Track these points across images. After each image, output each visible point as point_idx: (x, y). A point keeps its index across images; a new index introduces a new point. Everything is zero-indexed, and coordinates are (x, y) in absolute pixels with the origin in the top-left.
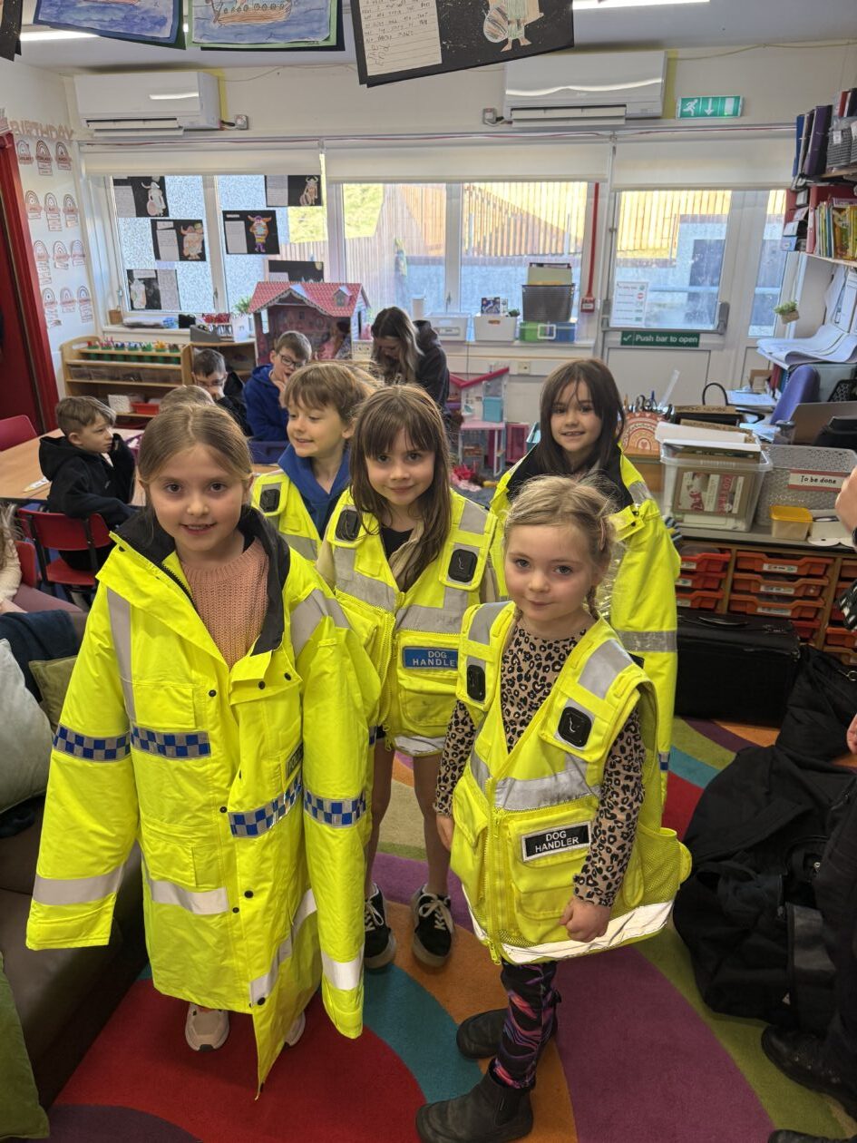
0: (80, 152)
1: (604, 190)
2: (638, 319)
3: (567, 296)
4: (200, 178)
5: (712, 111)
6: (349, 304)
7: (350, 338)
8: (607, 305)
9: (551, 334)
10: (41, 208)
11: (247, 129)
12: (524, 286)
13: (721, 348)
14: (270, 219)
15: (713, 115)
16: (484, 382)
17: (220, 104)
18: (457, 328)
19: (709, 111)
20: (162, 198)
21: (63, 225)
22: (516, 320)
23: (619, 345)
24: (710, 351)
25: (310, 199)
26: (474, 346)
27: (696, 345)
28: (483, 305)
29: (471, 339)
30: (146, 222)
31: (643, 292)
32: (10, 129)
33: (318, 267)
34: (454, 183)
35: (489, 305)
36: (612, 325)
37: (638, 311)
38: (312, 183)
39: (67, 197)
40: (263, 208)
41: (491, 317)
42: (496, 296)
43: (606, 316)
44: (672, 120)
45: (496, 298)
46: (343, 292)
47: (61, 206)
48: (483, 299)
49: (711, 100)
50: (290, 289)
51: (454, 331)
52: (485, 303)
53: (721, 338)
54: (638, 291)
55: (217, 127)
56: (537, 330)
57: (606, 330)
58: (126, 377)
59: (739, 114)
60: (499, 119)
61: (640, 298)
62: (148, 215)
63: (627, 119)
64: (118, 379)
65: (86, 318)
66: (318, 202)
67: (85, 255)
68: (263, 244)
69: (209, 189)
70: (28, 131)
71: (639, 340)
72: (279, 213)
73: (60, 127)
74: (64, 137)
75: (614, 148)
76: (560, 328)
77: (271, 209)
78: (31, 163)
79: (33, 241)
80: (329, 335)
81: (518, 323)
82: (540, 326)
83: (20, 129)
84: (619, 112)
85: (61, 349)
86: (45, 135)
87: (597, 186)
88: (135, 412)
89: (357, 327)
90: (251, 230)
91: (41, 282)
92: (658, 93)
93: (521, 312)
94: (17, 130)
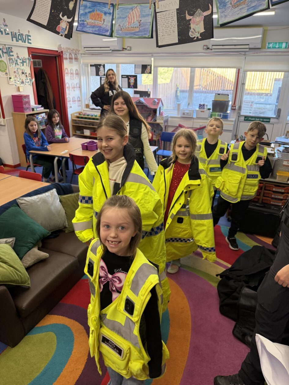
0: (81, 57)
1: (241, 71)
2: (250, 113)
3: (226, 104)
4: (116, 65)
5: (278, 47)
6: (157, 105)
7: (156, 115)
8: (240, 108)
9: (221, 116)
10: (69, 73)
11: (130, 50)
12: (213, 101)
13: (278, 123)
14: (135, 78)
15: (278, 48)
16: (197, 130)
17: (123, 43)
18: (191, 113)
19: (277, 47)
20: (104, 71)
21: (75, 78)
22: (210, 111)
23: (243, 121)
24: (274, 124)
25: (148, 72)
26: (195, 119)
27: (269, 122)
28: (200, 106)
29: (195, 116)
30: (99, 77)
31: (252, 104)
32: (62, 50)
33: (149, 93)
34: (193, 68)
35: (202, 106)
36: (241, 114)
37: (250, 110)
38: (149, 67)
39: (77, 70)
40: (133, 74)
41: (202, 110)
42: (204, 103)
43: (239, 111)
44: (264, 49)
45: (204, 104)
46: (155, 101)
47: (74, 72)
48: (200, 104)
49: (278, 43)
50: (139, 100)
51: (190, 114)
52: (200, 105)
53: (278, 120)
54: (251, 104)
55: (122, 49)
56: (216, 115)
57: (239, 116)
58: (89, 124)
59: (287, 48)
60: (208, 48)
61: (251, 106)
62: (99, 75)
63: (250, 49)
64: (87, 125)
65: (79, 106)
66: (150, 73)
67: (80, 87)
68: (133, 86)
69: (118, 68)
70: (67, 50)
71: (250, 120)
72: (138, 76)
73: (76, 49)
74: (77, 52)
75: (245, 58)
76: (224, 114)
77: (136, 75)
78: (67, 60)
79: (66, 82)
80: (150, 114)
81: (210, 112)
82: (217, 113)
84: (247, 47)
85: (71, 115)
86: (72, 52)
87: (239, 70)
88: (91, 135)
89: (159, 112)
90: (129, 81)
91: (67, 95)
92: (260, 41)
93: (212, 109)
94: (64, 50)
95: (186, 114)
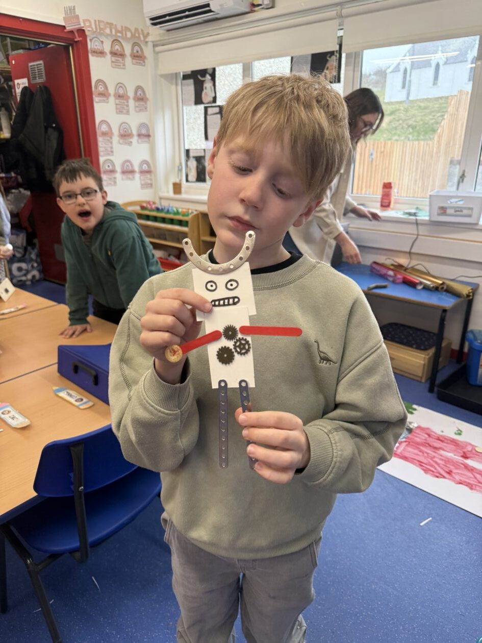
0: (155, 51)
4: (241, 65)
10: (109, 95)
20: (213, 88)
21: (132, 110)
30: (201, 108)
32: (82, 25)
38: (333, 60)
39: (139, 88)
47: (131, 94)
55: (247, 10)
62: (202, 103)
65: (146, 186)
66: (337, 80)
70: (101, 29)
73: (136, 29)
74: (139, 37)
78: (104, 57)
79: (97, 121)
83: (93, 27)
86: (119, 34)
91: (102, 153)
94: (90, 26)
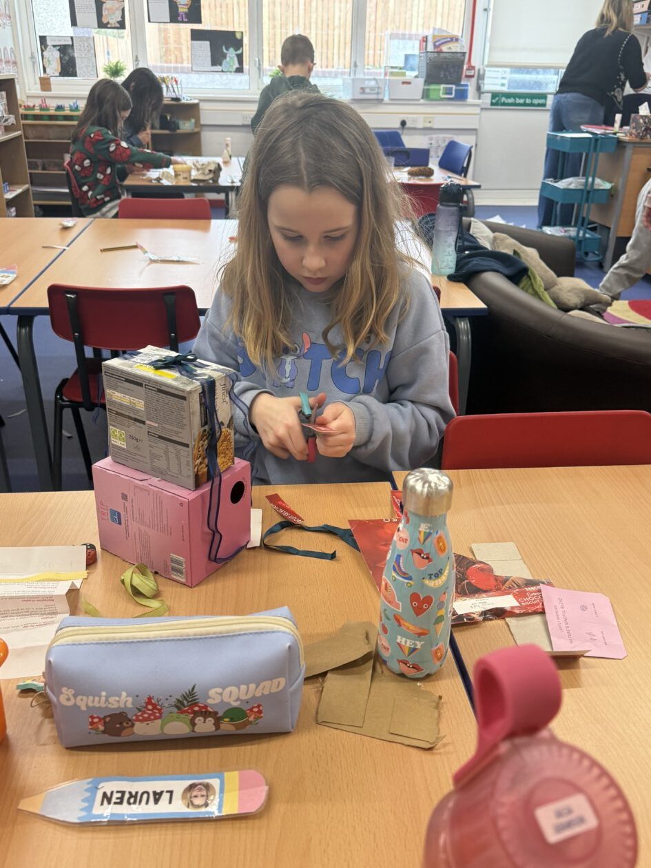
2: (503, 85)
3: (462, 61)
9: (451, 93)
23: (489, 107)
27: (543, 105)
29: (386, 98)
33: (238, 36)
36: (484, 89)
37: (502, 78)
43: (481, 82)
56: (439, 90)
67: (11, 17)
68: (186, 13)
71: (504, 101)
76: (458, 88)
81: (421, 84)
82: (442, 86)
95: (367, 91)
